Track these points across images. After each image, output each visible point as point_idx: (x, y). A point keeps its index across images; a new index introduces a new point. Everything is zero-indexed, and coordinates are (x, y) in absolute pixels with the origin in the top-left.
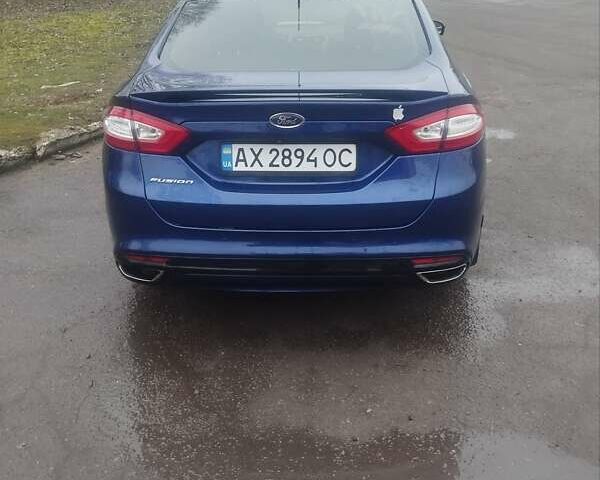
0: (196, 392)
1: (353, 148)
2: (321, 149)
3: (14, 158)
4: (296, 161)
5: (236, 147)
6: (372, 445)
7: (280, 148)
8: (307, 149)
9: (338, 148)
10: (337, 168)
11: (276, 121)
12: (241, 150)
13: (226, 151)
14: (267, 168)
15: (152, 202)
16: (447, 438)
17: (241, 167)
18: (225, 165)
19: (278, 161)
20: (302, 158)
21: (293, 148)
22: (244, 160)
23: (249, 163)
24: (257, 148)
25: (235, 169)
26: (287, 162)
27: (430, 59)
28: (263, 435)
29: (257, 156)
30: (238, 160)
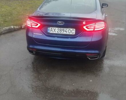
0: (39, 77)
1: (74, 29)
2: (68, 29)
3: (17, 28)
4: (62, 32)
5: (51, 28)
6: (72, 92)
7: (60, 29)
8: (65, 29)
9: (71, 29)
10: (71, 33)
11: (58, 23)
12: (52, 29)
13: (48, 29)
14: (56, 33)
15: (34, 38)
16: (88, 92)
17: (51, 32)
18: (48, 31)
19: (59, 31)
20: (64, 31)
21: (62, 29)
22: (52, 31)
23: (53, 31)
24: (55, 28)
25: (50, 32)
26: (61, 32)
27: (96, 12)
28: (50, 87)
29: (55, 30)
30: (51, 31)
